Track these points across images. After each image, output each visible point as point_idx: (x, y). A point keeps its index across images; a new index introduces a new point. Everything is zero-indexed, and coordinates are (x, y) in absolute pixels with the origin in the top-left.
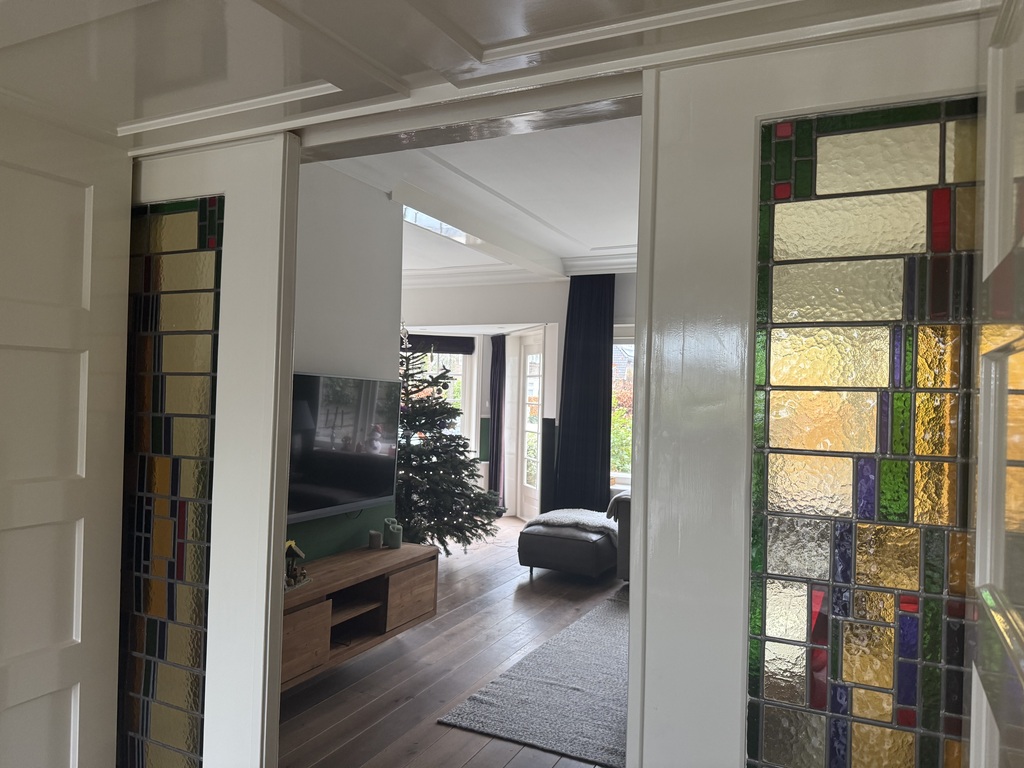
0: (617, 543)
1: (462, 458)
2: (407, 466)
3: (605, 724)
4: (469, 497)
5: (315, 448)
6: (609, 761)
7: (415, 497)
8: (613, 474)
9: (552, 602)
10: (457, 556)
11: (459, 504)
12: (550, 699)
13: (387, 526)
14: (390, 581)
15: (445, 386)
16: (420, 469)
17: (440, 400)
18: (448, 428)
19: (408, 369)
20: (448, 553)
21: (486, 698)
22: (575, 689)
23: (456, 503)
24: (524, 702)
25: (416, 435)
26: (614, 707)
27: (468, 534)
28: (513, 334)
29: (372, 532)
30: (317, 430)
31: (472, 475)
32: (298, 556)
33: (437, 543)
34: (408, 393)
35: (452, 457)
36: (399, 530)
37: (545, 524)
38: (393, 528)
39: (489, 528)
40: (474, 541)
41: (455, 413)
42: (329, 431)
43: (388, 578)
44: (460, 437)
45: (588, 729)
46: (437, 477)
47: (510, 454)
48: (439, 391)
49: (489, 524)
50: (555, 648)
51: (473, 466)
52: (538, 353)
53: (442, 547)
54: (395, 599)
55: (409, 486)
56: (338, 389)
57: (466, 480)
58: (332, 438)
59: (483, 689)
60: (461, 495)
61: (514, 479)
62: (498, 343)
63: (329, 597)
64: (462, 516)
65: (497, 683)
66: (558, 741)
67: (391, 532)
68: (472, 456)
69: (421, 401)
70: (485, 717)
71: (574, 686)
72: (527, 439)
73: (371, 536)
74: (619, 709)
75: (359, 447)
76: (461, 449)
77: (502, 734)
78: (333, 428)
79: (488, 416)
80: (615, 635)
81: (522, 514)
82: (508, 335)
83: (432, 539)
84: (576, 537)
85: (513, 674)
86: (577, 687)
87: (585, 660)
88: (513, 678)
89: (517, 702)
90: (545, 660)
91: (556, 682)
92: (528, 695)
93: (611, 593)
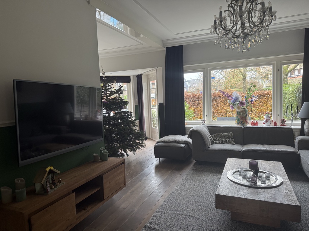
0: (192, 148)
1: (130, 119)
2: (109, 124)
4: (134, 134)
5: (75, 120)
7: (113, 135)
8: (186, 121)
9: (170, 172)
10: (131, 156)
11: (130, 137)
12: (180, 223)
13: (101, 151)
14: (104, 177)
15: (121, 93)
16: (114, 125)
17: (120, 98)
18: (124, 109)
19: (106, 87)
20: (128, 155)
21: (152, 226)
22: (190, 216)
23: (129, 137)
24: (169, 226)
25: (112, 112)
26: (210, 225)
27: (135, 148)
28: (144, 74)
29: (94, 154)
30: (75, 113)
31: (134, 126)
32: (56, 173)
33: (123, 152)
34: (107, 97)
35: (126, 120)
36: (106, 152)
37: (164, 142)
38: (104, 152)
39: (142, 145)
40: (137, 150)
41: (126, 103)
42: (79, 114)
43: (103, 176)
44: (128, 112)
46: (121, 128)
47: (146, 117)
48: (119, 95)
49: (142, 143)
50: (176, 194)
51: (135, 122)
52: (154, 80)
53: (125, 154)
54: (107, 184)
55: (110, 132)
56: (82, 98)
57: (132, 127)
58: (81, 115)
59: (150, 220)
60: (131, 133)
61: (148, 126)
62: (139, 77)
63: (73, 191)
64: (132, 141)
65: (155, 216)
67: (103, 154)
68: (133, 119)
69: (112, 99)
72: (152, 111)
73: (94, 156)
74: (212, 225)
75: (91, 118)
76: (130, 116)
78: (81, 112)
79: (137, 104)
80: (198, 185)
81: (152, 137)
82: (143, 74)
83: (121, 151)
84: (176, 146)
85: (162, 210)
86: (190, 215)
87: (190, 199)
88: (162, 212)
89: (166, 226)
90: (173, 201)
91: (181, 213)
92: (170, 222)
93: (191, 166)
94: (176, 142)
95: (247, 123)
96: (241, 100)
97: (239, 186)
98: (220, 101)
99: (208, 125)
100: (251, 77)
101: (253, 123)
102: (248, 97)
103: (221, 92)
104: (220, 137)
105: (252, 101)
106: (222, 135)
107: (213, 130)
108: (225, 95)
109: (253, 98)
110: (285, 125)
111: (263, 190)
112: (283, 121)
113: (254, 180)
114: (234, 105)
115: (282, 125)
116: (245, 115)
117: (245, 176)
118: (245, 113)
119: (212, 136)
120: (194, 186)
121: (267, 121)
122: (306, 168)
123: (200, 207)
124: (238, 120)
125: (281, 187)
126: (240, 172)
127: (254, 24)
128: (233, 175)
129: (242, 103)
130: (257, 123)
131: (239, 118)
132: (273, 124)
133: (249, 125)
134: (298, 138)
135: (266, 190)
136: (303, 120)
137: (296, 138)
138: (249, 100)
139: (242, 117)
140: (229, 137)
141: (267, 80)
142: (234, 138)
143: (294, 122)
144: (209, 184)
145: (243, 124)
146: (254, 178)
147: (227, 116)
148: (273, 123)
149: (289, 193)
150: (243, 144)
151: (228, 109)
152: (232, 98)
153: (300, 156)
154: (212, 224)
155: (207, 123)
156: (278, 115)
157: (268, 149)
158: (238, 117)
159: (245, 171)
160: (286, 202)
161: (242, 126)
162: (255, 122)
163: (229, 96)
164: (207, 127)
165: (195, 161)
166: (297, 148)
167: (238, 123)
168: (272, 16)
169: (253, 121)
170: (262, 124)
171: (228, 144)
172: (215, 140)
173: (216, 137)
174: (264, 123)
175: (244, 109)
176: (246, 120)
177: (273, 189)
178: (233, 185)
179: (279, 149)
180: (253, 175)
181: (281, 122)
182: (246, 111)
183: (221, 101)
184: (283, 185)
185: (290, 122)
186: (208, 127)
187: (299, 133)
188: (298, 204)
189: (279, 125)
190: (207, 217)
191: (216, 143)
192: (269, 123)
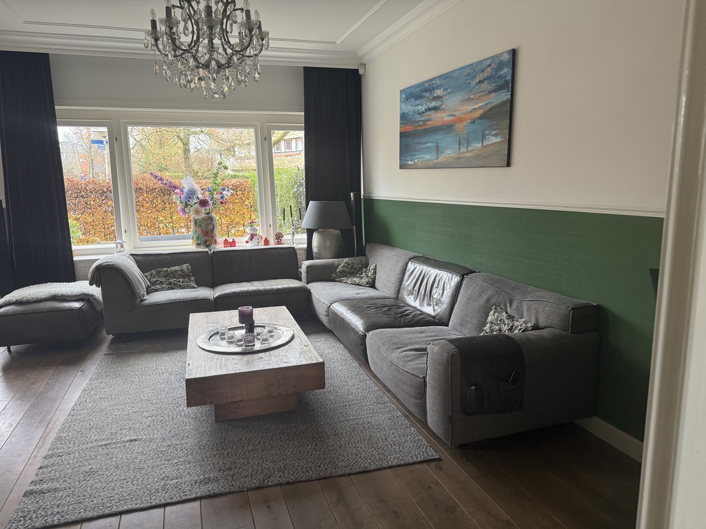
3: (181, 460)
6: (209, 491)
12: (114, 460)
21: (44, 486)
22: (131, 441)
24: (90, 473)
26: (178, 442)
45: (170, 471)
50: (85, 411)
59: (34, 479)
65: (47, 467)
66: (150, 494)
70: (58, 506)
71: (128, 438)
74: (183, 442)
77: (90, 515)
84: (58, 308)
85: (59, 451)
86: (132, 438)
87: (122, 411)
88: (61, 454)
89: (82, 476)
90: (82, 426)
91: (109, 442)
92: (90, 465)
93: (104, 348)
94: (54, 298)
95: (216, 242)
96: (200, 196)
97: (225, 356)
98: (141, 199)
99: (133, 253)
100: (199, 147)
101: (226, 242)
102: (214, 190)
103: (156, 177)
104: (165, 277)
105: (222, 197)
106: (167, 271)
107: (147, 262)
108: (166, 184)
109: (224, 193)
110: (282, 244)
111: (267, 353)
112: (279, 237)
113: (249, 342)
114: (186, 205)
115: (279, 243)
116: (211, 227)
117: (232, 337)
118: (210, 222)
119: (146, 276)
120: (124, 386)
121: (252, 237)
122: (320, 311)
123: (149, 419)
124: (198, 238)
125: (293, 342)
126: (223, 334)
127: (231, 47)
128: (209, 340)
129: (203, 203)
130: (234, 242)
131: (200, 233)
132: (263, 243)
133: (220, 247)
134: (306, 264)
135: (272, 352)
136: (310, 233)
137: (301, 264)
138: (217, 196)
139: (206, 231)
140: (184, 275)
141: (234, 156)
142: (193, 276)
143: (297, 236)
144: (156, 374)
145: (208, 246)
146: (250, 338)
147: (160, 234)
148: (263, 240)
149: (305, 348)
150: (213, 286)
151: (161, 218)
152: (182, 191)
153: (311, 293)
154: (182, 439)
155: (129, 248)
156: (270, 226)
157: (261, 288)
158: (196, 232)
159: (230, 329)
160: (304, 362)
161: (207, 250)
162: (231, 241)
163: (175, 188)
164: (131, 256)
165: (111, 337)
166: (305, 281)
167: (198, 244)
168: (263, 40)
169: (226, 240)
170: (243, 244)
171: (183, 288)
172: (154, 284)
173: (154, 278)
174: (247, 242)
175: (208, 214)
176: (213, 237)
177: (282, 348)
178: (213, 357)
179: (279, 285)
180: (246, 333)
181: (276, 239)
182: (211, 219)
183: (145, 200)
184: (295, 339)
185: (290, 237)
186: (135, 257)
187: (304, 256)
188: (321, 360)
189: (272, 245)
190: (170, 432)
191: (156, 290)
192: (255, 240)
